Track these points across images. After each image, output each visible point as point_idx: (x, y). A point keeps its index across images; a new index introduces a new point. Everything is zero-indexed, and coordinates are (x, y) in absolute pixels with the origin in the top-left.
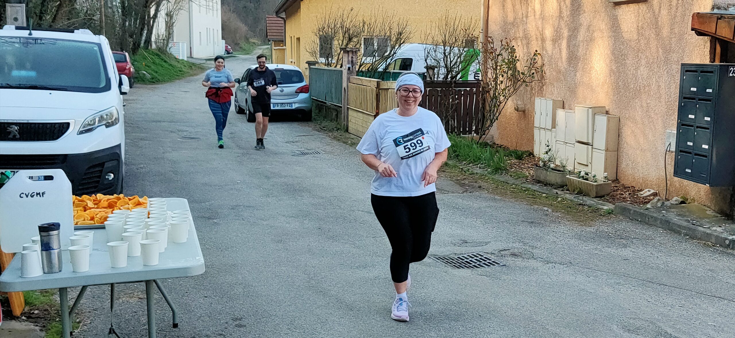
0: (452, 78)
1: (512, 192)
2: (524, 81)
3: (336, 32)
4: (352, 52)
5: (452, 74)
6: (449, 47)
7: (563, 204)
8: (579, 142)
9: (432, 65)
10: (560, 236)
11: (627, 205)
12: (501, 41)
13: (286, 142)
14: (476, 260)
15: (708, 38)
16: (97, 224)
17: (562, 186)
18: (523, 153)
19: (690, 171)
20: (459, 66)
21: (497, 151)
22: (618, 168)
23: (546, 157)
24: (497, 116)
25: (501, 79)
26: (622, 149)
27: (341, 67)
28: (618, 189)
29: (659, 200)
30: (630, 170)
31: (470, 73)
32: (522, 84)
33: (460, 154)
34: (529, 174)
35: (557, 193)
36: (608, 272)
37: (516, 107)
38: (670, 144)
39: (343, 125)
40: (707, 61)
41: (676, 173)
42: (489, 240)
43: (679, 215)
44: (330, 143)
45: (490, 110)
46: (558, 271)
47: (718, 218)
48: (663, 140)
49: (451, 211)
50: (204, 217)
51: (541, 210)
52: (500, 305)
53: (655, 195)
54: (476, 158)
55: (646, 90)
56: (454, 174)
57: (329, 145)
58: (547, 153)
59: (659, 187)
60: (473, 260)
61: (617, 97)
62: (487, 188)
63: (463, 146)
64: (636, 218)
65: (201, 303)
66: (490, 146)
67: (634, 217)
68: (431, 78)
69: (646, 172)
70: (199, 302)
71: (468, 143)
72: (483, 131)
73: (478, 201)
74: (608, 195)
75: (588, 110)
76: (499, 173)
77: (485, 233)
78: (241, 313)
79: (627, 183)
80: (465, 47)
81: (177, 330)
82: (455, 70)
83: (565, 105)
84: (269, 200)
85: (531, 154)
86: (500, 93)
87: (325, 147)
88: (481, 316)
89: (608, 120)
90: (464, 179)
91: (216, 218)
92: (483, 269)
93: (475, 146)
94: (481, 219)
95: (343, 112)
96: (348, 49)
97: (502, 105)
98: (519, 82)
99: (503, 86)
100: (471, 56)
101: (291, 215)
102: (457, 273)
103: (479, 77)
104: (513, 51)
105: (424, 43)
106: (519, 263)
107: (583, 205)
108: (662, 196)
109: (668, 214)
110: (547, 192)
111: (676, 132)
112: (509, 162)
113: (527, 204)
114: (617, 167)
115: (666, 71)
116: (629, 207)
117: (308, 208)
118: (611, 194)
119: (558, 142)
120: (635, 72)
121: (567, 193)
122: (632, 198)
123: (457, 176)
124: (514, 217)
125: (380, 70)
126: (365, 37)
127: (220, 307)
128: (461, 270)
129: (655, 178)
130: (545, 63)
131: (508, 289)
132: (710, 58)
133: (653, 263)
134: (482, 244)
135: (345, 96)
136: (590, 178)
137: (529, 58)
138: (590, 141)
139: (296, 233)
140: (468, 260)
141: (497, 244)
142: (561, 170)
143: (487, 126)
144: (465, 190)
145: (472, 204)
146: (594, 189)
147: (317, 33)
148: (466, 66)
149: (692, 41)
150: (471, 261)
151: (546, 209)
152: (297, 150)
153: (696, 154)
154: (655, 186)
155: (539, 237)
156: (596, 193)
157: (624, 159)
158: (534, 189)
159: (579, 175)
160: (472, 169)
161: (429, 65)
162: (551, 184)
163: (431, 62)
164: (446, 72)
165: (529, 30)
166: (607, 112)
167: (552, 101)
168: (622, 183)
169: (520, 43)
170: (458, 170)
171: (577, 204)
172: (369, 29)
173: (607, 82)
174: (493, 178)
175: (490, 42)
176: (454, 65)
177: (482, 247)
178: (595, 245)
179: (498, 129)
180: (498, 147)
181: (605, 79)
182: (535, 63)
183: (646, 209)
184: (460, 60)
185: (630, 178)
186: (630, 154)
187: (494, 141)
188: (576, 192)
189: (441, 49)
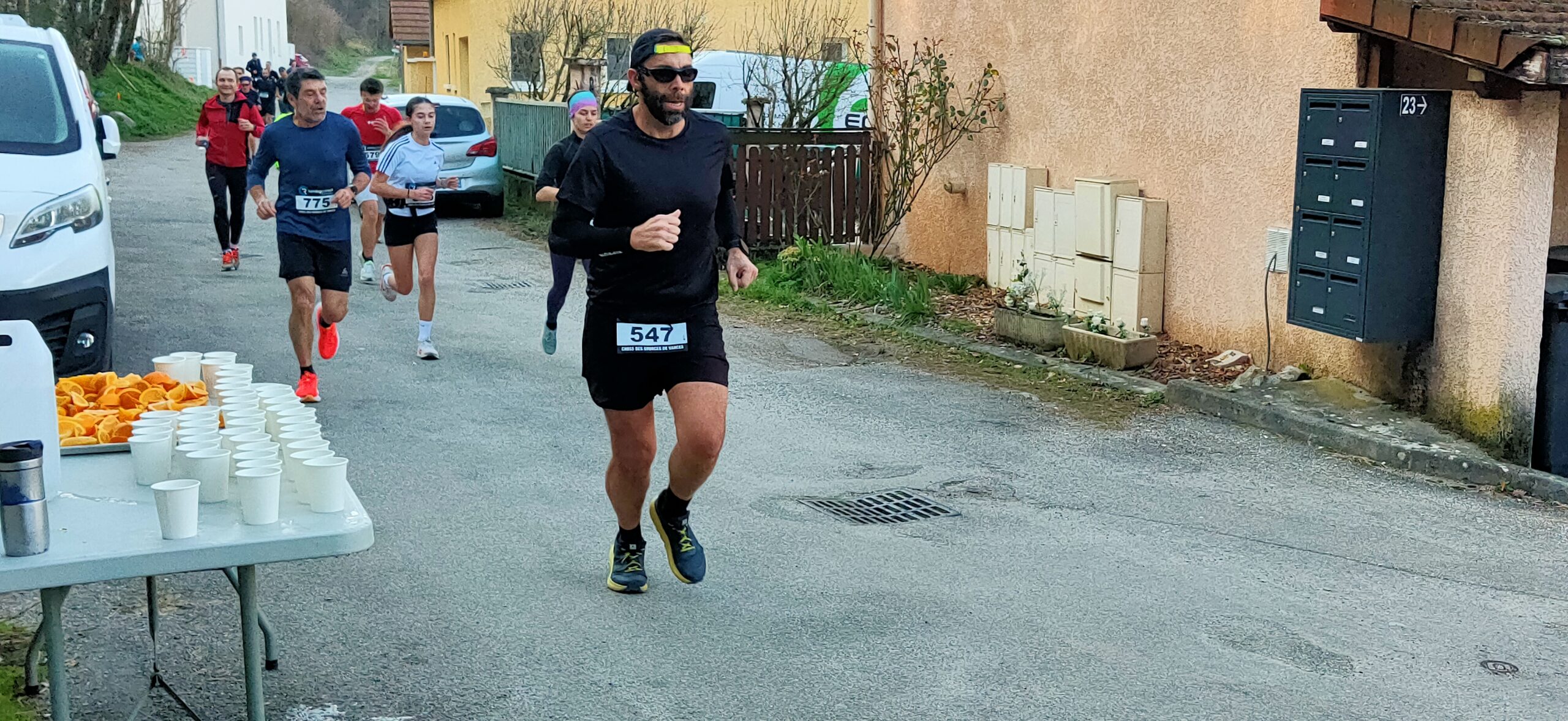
0: (802, 123)
1: (952, 361)
2: (967, 130)
3: (551, 23)
4: (590, 67)
5: (801, 115)
6: (794, 61)
7: (1059, 384)
8: (1084, 255)
9: (759, 96)
10: (1063, 452)
12: (915, 45)
13: (452, 263)
14: (897, 504)
15: (1352, 37)
16: (102, 444)
17: (1054, 348)
18: (965, 281)
19: (1321, 311)
20: (814, 99)
21: (912, 277)
22: (1166, 308)
23: (1018, 288)
24: (909, 202)
25: (915, 125)
26: (1173, 270)
28: (1169, 352)
29: (1256, 372)
30: (1192, 312)
31: (837, 114)
32: (960, 136)
33: (835, 285)
34: (983, 323)
35: (1045, 363)
36: (1172, 524)
37: (948, 185)
38: (1275, 257)
40: (1350, 83)
41: (1292, 318)
42: (919, 463)
43: (1300, 403)
45: (895, 191)
46: (1069, 523)
47: (1377, 407)
48: (1260, 249)
49: (831, 404)
51: (1017, 397)
52: (963, 598)
53: (1245, 362)
54: (870, 290)
55: (1223, 145)
56: (824, 326)
58: (1020, 278)
59: (1253, 345)
60: (891, 505)
61: (1163, 161)
62: (898, 355)
63: (840, 266)
64: (1211, 409)
65: (321, 614)
66: (895, 265)
67: (1208, 409)
68: (757, 125)
69: (1226, 315)
70: (316, 613)
71: (851, 262)
72: (881, 234)
73: (884, 381)
74: (1150, 364)
75: (1102, 188)
76: (919, 322)
77: (908, 448)
78: (414, 633)
79: (1185, 339)
80: (827, 60)
81: (275, 676)
82: (807, 106)
83: (1051, 179)
84: (436, 387)
85: (981, 282)
86: (914, 156)
87: (539, 273)
88: (930, 622)
89: (1146, 210)
90: (848, 336)
92: (914, 523)
93: (864, 266)
94: (895, 418)
96: (581, 62)
97: (918, 180)
98: (954, 131)
99: (921, 139)
100: (840, 78)
102: (861, 534)
103: (858, 122)
104: (940, 66)
105: (742, 50)
106: (985, 508)
107: (1100, 385)
108: (1259, 363)
109: (1278, 400)
110: (1023, 361)
111: (1289, 232)
112: (937, 298)
113: (986, 386)
114: (1164, 306)
115: (1265, 105)
116: (1194, 389)
117: (523, 404)
118: (1156, 362)
119: (1038, 256)
120: (1199, 107)
121: (1065, 362)
122: (1198, 369)
123: (831, 330)
124: (964, 413)
126: (613, 36)
127: (363, 621)
128: (870, 526)
129: (1244, 328)
130: (1007, 90)
131: (974, 565)
132: (1359, 77)
133: (1258, 503)
134: (904, 472)
136: (1111, 329)
137: (973, 80)
138: (1108, 254)
140: (880, 506)
141: (935, 470)
142: (1049, 314)
143: (888, 224)
144: (852, 358)
145: (872, 389)
146: (1122, 354)
148: (828, 100)
149: (1322, 41)
150: (887, 507)
151: (1026, 395)
152: (477, 278)
153: (1334, 277)
154: (1243, 345)
155: (1021, 453)
156: (1127, 360)
157: (1178, 290)
158: (997, 354)
159: (1089, 324)
160: (862, 316)
161: (753, 96)
162: (1033, 344)
163: (757, 91)
164: (789, 112)
165: (974, 22)
166: (1141, 191)
167: (1025, 171)
168: (1175, 338)
169: (954, 49)
170: (833, 317)
171: (1088, 384)
172: (623, 19)
173: (1141, 129)
174: (907, 334)
175: (890, 47)
176: (805, 97)
177: (906, 477)
178: (1137, 469)
179: (909, 231)
180: (911, 268)
181: (1137, 122)
182: (987, 91)
183: (1232, 392)
184: (818, 85)
185: (1192, 328)
186: (1191, 278)
187: (902, 257)
188: (1084, 360)
189: (777, 62)
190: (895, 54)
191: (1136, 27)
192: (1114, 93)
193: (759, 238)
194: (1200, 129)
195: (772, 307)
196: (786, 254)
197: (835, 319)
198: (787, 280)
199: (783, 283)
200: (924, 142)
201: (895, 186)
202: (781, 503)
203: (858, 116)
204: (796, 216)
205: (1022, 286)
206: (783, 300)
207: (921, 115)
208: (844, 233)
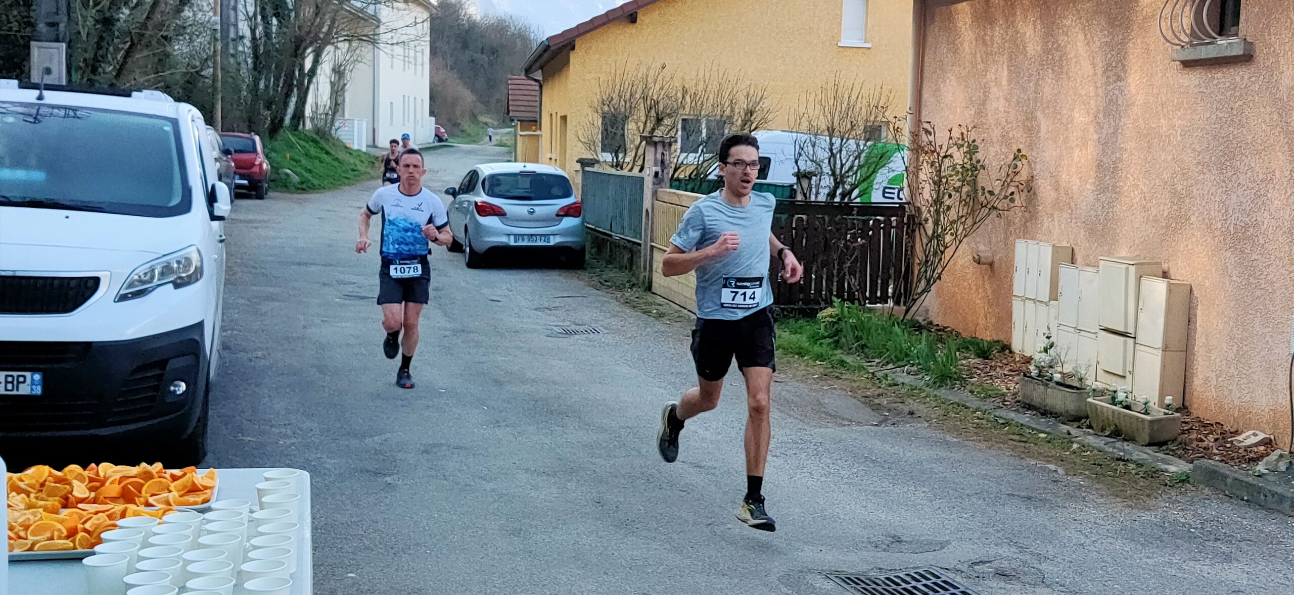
0: (843, 195)
1: (978, 426)
2: (995, 208)
3: (633, 106)
4: (663, 144)
5: (843, 187)
6: (839, 140)
7: (1084, 457)
8: (1106, 330)
9: (808, 170)
10: (1091, 533)
11: (1213, 463)
12: (950, 131)
13: (536, 309)
14: (925, 585)
17: (1078, 419)
18: (990, 347)
20: (856, 173)
21: (941, 340)
22: (1187, 385)
23: (1041, 358)
24: (939, 271)
25: (947, 201)
26: (1196, 349)
27: (641, 171)
28: (1191, 429)
29: (1281, 456)
30: (1213, 390)
31: (875, 186)
32: (988, 214)
33: (869, 345)
34: (1008, 389)
35: (1069, 434)
37: (977, 257)
39: (641, 277)
42: (947, 538)
44: (618, 312)
45: (927, 261)
48: (1285, 334)
49: (862, 467)
50: (367, 471)
51: (1043, 469)
53: (1268, 443)
54: (901, 353)
56: (857, 384)
57: (616, 316)
58: (1046, 350)
59: (1276, 426)
60: (919, 585)
61: (1187, 246)
62: (926, 417)
63: (874, 327)
64: (1238, 492)
66: (925, 327)
67: (1234, 491)
68: (805, 195)
69: (1248, 396)
71: (884, 323)
72: (913, 299)
73: (913, 446)
74: (1173, 441)
75: (1127, 269)
76: (947, 385)
77: (936, 520)
79: (1209, 416)
80: (868, 140)
82: (849, 180)
83: (1076, 257)
84: (500, 433)
85: (1006, 348)
86: (945, 229)
87: (608, 321)
89: (1170, 291)
90: (879, 395)
91: (390, 475)
93: (896, 329)
94: (924, 487)
95: (642, 254)
96: (656, 139)
97: (948, 253)
98: (984, 208)
99: (953, 215)
100: (879, 156)
101: (542, 470)
103: (894, 193)
104: (972, 150)
105: (794, 130)
108: (1282, 446)
110: (1048, 430)
113: (1011, 455)
114: (1185, 382)
116: (1222, 471)
117: (575, 454)
118: (1179, 439)
119: (1061, 327)
121: (1090, 434)
122: (1221, 448)
123: (866, 388)
124: (991, 484)
125: (712, 177)
126: (686, 117)
129: (1267, 410)
130: (1035, 173)
134: (931, 548)
135: (647, 224)
136: (1136, 404)
137: (1002, 163)
138: (1131, 330)
139: (550, 513)
141: (964, 546)
142: (1073, 386)
143: (919, 290)
144: (882, 417)
145: (901, 454)
146: (1147, 430)
147: (599, 108)
148: (867, 175)
150: (915, 588)
151: (1052, 467)
152: (555, 324)
155: (1049, 532)
156: (1151, 437)
157: (1199, 367)
158: (1021, 422)
159: (1114, 398)
160: (893, 376)
161: (802, 168)
162: (1056, 414)
163: (805, 165)
164: (833, 184)
165: (1005, 112)
166: (1164, 273)
167: (1050, 248)
168: (1195, 413)
169: (986, 135)
170: (866, 376)
171: (1113, 458)
172: (694, 102)
173: (1165, 215)
174: (936, 396)
175: (927, 132)
176: (847, 172)
177: (934, 553)
178: (1167, 555)
179: (939, 295)
180: (939, 330)
181: (1162, 208)
182: (1016, 173)
183: (1259, 476)
184: (859, 162)
185: (1213, 406)
186: (1213, 358)
187: (931, 319)
188: (1107, 433)
189: (824, 141)
190: (931, 138)
191: (1163, 121)
192: (1139, 180)
193: (801, 296)
194: (1224, 218)
195: (811, 362)
196: (824, 314)
197: (868, 378)
198: (825, 338)
199: (823, 341)
200: (955, 218)
201: (927, 257)
202: (809, 577)
203: (894, 189)
204: (835, 279)
205: (1047, 358)
206: (820, 357)
207: (953, 193)
208: (879, 294)
